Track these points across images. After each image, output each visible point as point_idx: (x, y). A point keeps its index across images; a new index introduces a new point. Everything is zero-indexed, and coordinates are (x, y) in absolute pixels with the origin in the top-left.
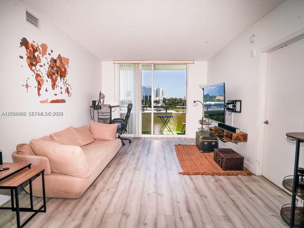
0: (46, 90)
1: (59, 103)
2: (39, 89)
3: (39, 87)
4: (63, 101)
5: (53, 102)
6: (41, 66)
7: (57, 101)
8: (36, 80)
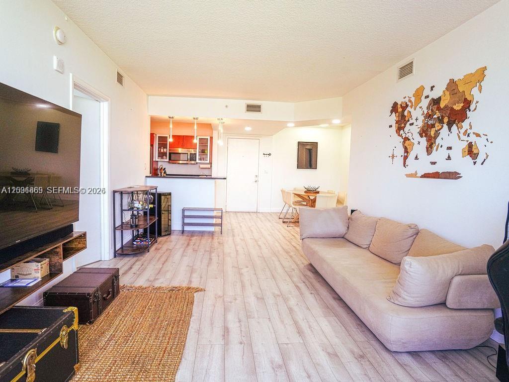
0: (416, 158)
1: (439, 178)
2: (406, 158)
3: (406, 154)
4: (453, 176)
5: (426, 176)
6: (412, 124)
7: (436, 175)
8: (403, 145)
